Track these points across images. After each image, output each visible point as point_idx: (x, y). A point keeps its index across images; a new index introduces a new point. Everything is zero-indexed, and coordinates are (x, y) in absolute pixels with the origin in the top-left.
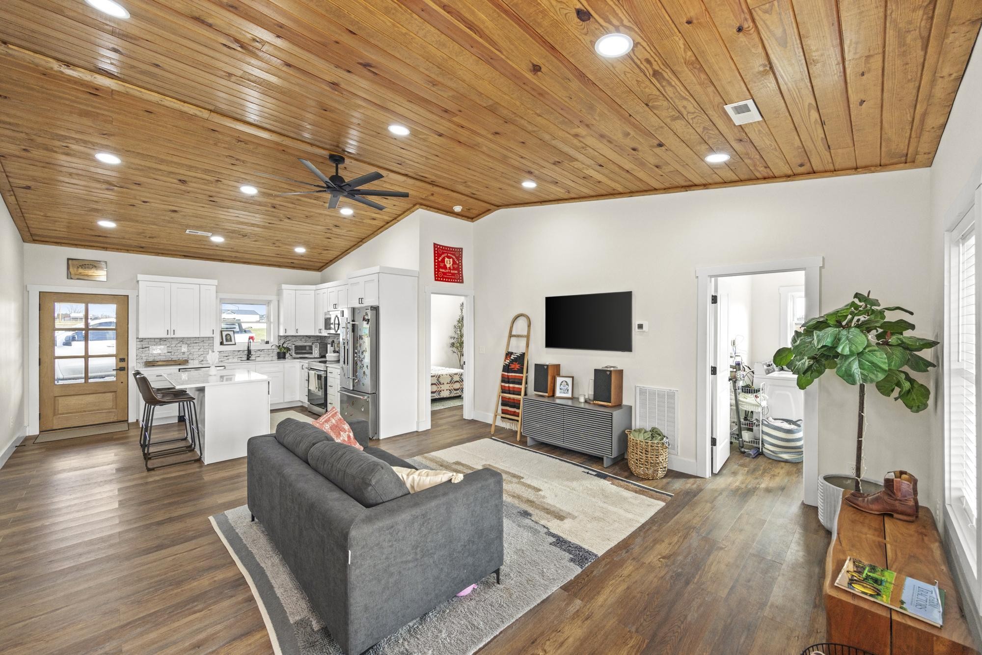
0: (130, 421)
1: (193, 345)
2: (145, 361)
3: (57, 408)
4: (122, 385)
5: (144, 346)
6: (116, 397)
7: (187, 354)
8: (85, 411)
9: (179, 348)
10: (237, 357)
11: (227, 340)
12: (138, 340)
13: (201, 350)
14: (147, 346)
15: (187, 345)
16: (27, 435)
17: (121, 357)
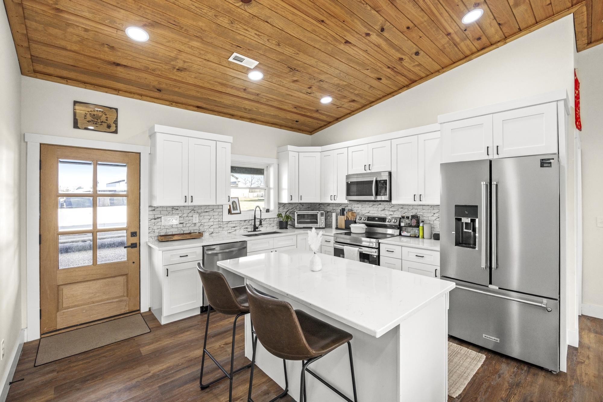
0: (142, 311)
1: (204, 214)
2: (157, 234)
3: (60, 300)
4: (133, 265)
5: (156, 216)
6: (127, 281)
7: (198, 225)
8: (93, 303)
9: (190, 218)
10: (243, 228)
11: (234, 209)
12: (151, 209)
13: (211, 220)
14: (159, 216)
15: (198, 215)
16: (25, 341)
17: (133, 231)
